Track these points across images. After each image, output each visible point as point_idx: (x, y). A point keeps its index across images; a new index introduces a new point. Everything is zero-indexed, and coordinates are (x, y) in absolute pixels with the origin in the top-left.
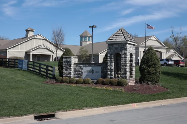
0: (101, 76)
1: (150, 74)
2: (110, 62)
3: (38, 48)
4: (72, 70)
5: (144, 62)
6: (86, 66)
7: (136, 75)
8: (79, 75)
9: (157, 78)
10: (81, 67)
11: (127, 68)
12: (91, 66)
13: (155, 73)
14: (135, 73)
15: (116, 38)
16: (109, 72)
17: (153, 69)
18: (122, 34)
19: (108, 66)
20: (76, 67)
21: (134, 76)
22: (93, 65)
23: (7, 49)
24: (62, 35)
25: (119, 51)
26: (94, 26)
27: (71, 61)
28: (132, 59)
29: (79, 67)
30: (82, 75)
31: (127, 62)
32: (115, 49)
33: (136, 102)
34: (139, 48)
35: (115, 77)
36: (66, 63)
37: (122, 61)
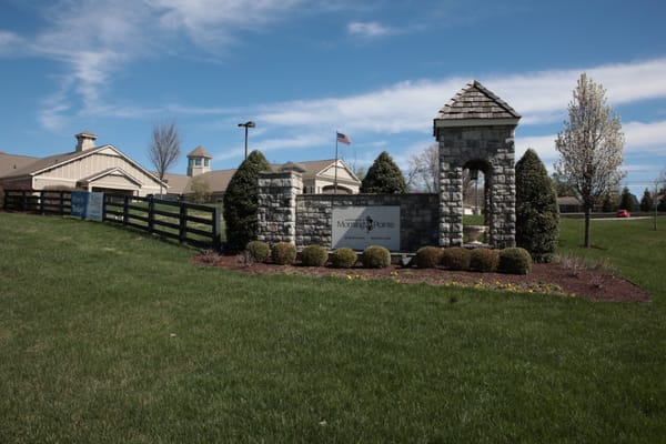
0: (401, 237)
2: (451, 191)
4: (293, 216)
6: (344, 205)
8: (316, 235)
10: (322, 209)
12: (363, 205)
15: (470, 110)
16: (447, 226)
19: (443, 204)
20: (304, 209)
22: (370, 203)
23: (33, 174)
25: (484, 152)
26: (249, 123)
27: (290, 187)
29: (314, 208)
30: (326, 235)
32: (469, 145)
36: (271, 193)
37: (496, 186)
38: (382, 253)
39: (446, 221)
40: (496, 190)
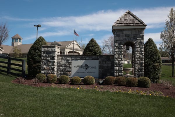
1: (155, 71)
2: (119, 54)
4: (56, 64)
6: (76, 59)
8: (65, 71)
10: (68, 61)
12: (84, 59)
15: (127, 22)
16: (117, 68)
19: (116, 59)
20: (60, 60)
25: (132, 39)
26: (39, 25)
27: (55, 52)
29: (65, 60)
30: (69, 71)
32: (126, 37)
36: (47, 54)
37: (136, 53)
38: (91, 78)
39: (117, 66)
40: (137, 54)
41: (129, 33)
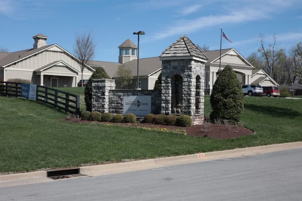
0: (151, 110)
1: (227, 108)
2: (166, 89)
3: (54, 65)
4: (107, 100)
5: (218, 89)
6: (128, 95)
7: (205, 109)
8: (117, 108)
9: (237, 114)
10: (119, 96)
11: (192, 98)
12: (136, 95)
13: (235, 106)
14: (203, 106)
15: (175, 52)
16: (163, 105)
17: (231, 99)
18: (184, 46)
19: (162, 95)
20: (112, 96)
21: (202, 111)
22: (139, 94)
23: (4, 67)
24: (90, 46)
25: (179, 71)
26: (140, 32)
27: (105, 87)
28: (200, 85)
29: (116, 96)
30: (121, 109)
31: (192, 90)
32: (173, 68)
33: (204, 151)
34: (211, 67)
35: (173, 112)
36: (97, 89)
37: (184, 87)
39: (164, 103)
40: (184, 89)
41: (176, 64)
